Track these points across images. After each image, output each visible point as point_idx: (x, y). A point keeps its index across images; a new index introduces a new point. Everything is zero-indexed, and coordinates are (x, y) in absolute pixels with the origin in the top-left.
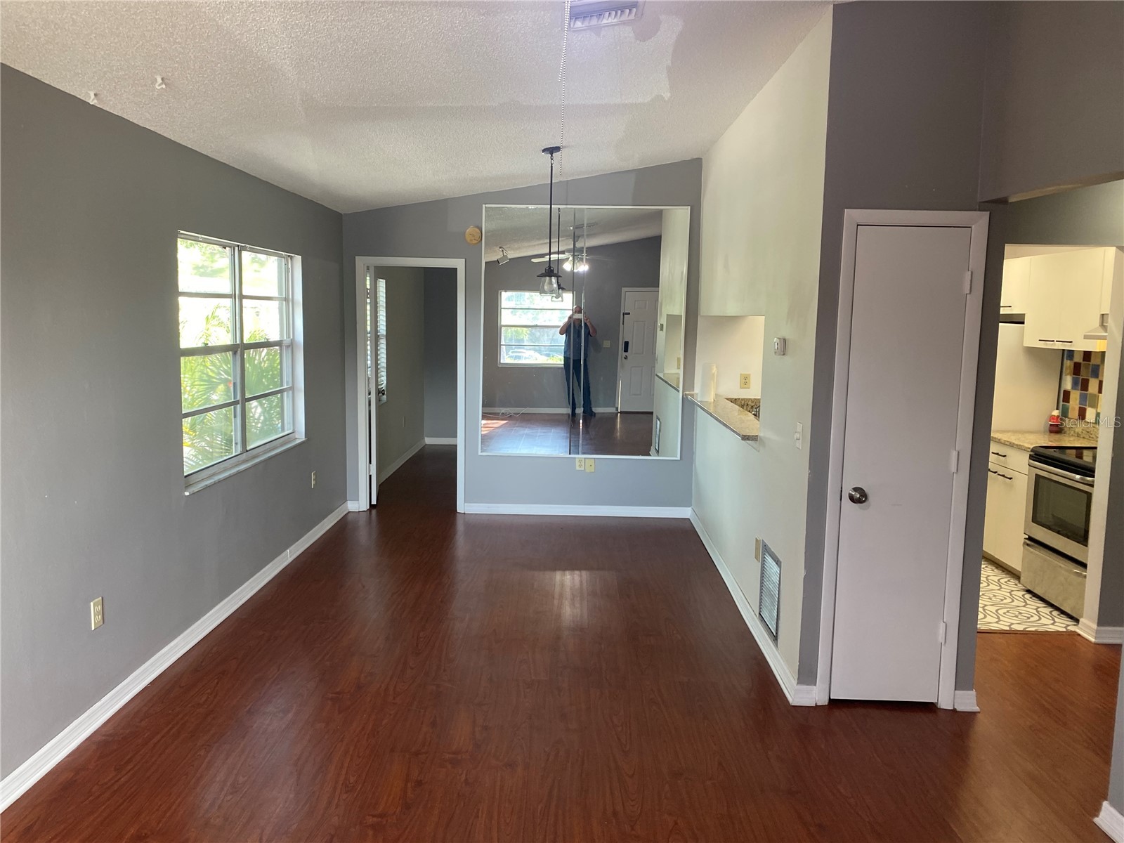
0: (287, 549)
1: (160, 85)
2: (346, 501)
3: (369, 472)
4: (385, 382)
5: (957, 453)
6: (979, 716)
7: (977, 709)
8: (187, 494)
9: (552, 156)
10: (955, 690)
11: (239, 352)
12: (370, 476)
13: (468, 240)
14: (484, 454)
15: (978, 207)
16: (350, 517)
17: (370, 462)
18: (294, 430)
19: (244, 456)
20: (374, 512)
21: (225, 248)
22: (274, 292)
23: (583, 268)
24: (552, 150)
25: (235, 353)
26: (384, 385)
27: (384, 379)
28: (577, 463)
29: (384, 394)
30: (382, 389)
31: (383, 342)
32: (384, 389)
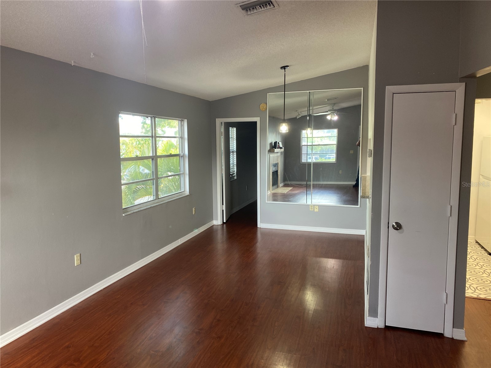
0: (179, 239)
1: (92, 56)
2: (213, 220)
3: (222, 208)
4: (236, 171)
5: (450, 207)
6: (466, 343)
7: (465, 339)
8: (124, 215)
9: (285, 70)
10: (453, 328)
11: (154, 159)
12: (223, 210)
13: (261, 109)
14: (269, 202)
15: (459, 81)
16: (214, 227)
17: (223, 204)
18: (184, 190)
19: (157, 201)
20: (225, 225)
21: (148, 117)
23: (335, 118)
24: (284, 68)
25: (153, 159)
26: (235, 172)
27: (235, 169)
28: (310, 207)
29: (235, 176)
30: (234, 174)
31: (235, 154)
32: (235, 174)
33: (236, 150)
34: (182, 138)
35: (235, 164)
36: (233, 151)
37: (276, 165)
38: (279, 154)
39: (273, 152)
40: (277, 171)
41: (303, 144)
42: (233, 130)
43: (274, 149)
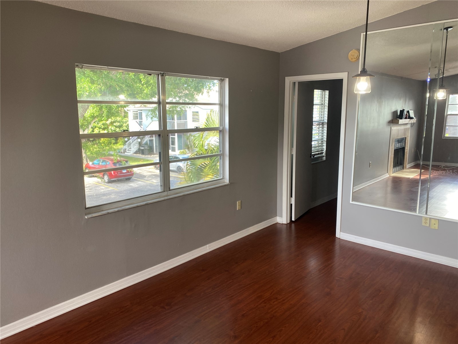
0: (208, 244)
2: (277, 216)
3: (291, 202)
4: (325, 149)
8: (87, 217)
11: (162, 135)
12: (291, 205)
13: (350, 59)
14: (354, 203)
16: (278, 226)
17: (291, 196)
18: (221, 177)
20: (293, 225)
21: (150, 75)
22: (217, 101)
25: (159, 135)
26: (324, 151)
27: (325, 147)
28: (423, 221)
29: (324, 156)
30: (322, 153)
31: (326, 126)
32: (324, 153)
33: (327, 122)
34: (221, 105)
35: (325, 141)
36: (323, 123)
37: (402, 140)
38: (409, 126)
39: (397, 123)
40: (403, 149)
41: (449, 113)
42: (325, 93)
43: (398, 119)
